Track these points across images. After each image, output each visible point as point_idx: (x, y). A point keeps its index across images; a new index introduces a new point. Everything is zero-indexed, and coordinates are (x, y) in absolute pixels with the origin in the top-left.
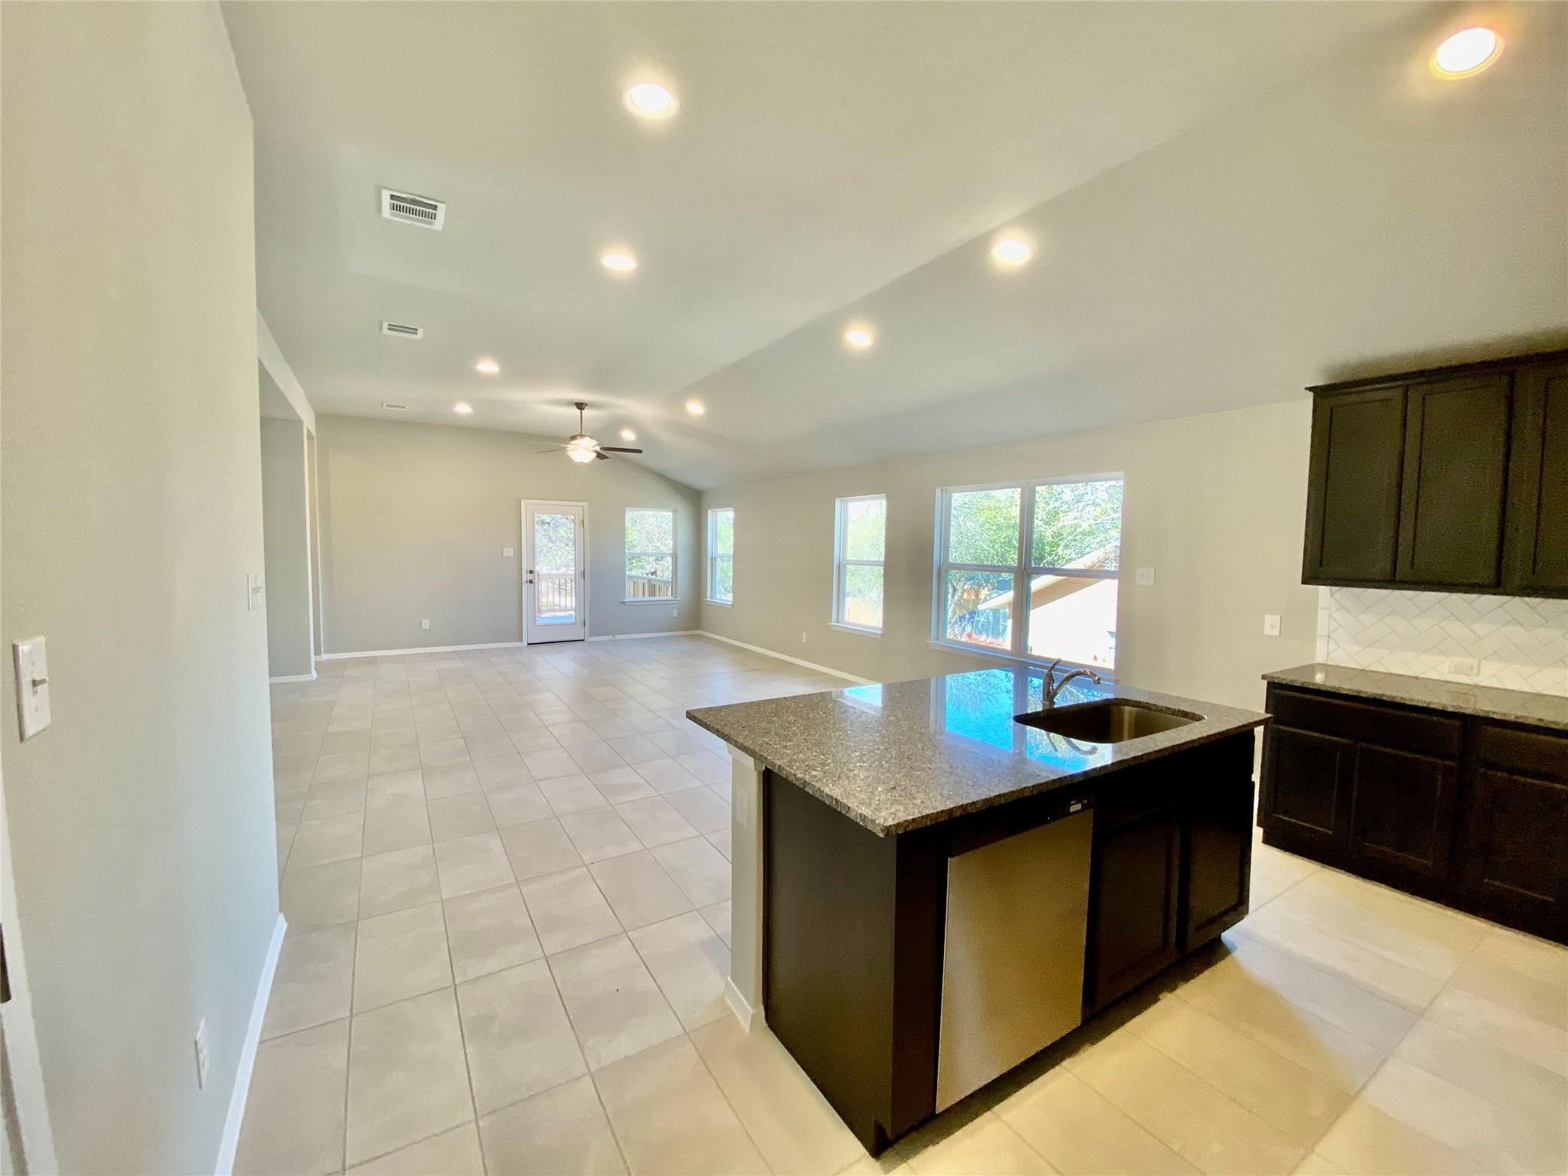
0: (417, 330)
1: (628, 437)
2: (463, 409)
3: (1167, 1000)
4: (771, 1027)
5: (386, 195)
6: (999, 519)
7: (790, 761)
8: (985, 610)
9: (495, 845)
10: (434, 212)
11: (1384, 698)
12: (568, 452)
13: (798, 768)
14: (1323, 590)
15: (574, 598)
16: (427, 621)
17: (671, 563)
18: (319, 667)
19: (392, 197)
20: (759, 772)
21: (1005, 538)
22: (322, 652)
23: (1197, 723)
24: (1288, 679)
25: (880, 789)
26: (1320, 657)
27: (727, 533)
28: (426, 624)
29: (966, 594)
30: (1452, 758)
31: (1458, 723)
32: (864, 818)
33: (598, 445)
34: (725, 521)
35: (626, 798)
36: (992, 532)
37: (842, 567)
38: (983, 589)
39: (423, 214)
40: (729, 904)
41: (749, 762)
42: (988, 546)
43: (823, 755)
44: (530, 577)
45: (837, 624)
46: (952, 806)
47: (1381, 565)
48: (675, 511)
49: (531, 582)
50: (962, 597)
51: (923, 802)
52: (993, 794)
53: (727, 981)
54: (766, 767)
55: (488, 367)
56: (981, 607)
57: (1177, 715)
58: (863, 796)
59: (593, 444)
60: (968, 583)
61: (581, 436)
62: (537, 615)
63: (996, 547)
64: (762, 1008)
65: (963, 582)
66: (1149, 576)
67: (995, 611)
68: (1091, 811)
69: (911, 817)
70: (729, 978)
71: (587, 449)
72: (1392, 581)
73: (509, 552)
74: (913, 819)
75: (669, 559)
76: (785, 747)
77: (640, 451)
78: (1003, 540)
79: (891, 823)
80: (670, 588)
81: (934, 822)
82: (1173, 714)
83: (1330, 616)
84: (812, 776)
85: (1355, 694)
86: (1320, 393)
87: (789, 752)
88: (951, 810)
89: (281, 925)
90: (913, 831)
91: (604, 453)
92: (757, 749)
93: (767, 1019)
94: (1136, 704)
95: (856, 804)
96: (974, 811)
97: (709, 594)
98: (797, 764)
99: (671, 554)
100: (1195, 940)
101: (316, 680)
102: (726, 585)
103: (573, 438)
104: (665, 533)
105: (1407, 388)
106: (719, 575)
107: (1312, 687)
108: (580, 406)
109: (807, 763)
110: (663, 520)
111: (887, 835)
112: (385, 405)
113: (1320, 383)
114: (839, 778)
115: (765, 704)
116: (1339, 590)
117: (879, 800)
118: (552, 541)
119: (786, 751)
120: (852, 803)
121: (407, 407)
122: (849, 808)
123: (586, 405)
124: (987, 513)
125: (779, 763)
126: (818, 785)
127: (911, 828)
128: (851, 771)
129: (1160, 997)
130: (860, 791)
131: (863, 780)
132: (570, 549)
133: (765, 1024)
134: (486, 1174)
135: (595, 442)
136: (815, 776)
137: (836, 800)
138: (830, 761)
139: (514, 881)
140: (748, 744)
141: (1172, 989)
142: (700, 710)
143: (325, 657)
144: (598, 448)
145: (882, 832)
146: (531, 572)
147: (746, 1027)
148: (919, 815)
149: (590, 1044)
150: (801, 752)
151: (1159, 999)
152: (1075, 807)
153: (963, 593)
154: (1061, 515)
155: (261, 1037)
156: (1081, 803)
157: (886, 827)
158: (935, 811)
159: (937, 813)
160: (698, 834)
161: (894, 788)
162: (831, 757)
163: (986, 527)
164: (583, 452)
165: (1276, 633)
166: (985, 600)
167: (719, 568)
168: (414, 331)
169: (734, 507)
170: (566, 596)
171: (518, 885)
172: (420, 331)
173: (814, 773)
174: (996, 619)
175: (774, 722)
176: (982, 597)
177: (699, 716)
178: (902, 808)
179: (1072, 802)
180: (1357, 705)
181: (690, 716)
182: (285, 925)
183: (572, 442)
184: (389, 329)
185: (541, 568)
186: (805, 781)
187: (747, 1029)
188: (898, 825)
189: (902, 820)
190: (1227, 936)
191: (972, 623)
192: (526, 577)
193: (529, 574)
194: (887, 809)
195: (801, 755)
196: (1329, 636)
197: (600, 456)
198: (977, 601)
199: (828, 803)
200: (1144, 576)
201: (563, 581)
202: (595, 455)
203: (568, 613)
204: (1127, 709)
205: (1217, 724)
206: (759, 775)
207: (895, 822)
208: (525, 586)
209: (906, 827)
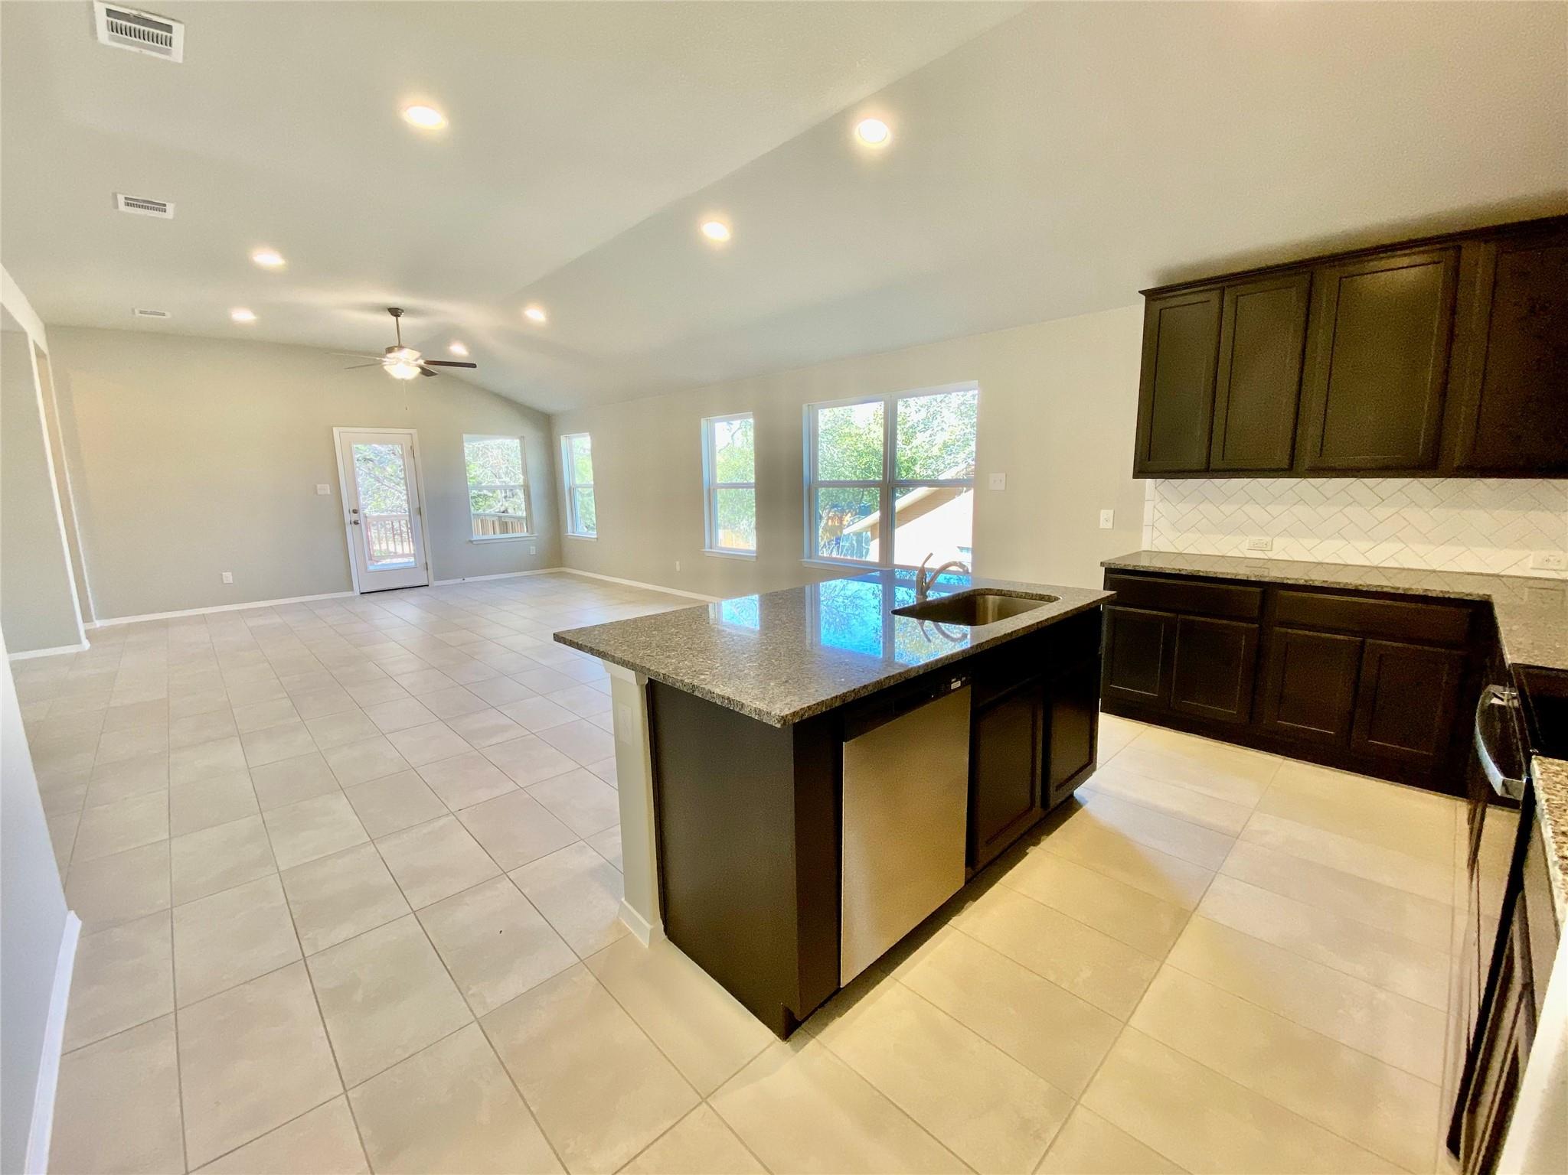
0: (165, 205)
1: (458, 351)
2: (243, 316)
3: (1034, 853)
4: (670, 939)
5: (100, 10)
6: (859, 445)
7: (675, 669)
8: (849, 534)
9: (341, 806)
10: (169, 35)
11: (1201, 574)
12: (385, 367)
13: (684, 674)
14: (1149, 483)
15: (411, 543)
16: (229, 574)
17: (523, 500)
18: (90, 635)
19: (109, 12)
20: (642, 686)
21: (865, 464)
22: (94, 617)
23: (1054, 603)
24: (1122, 564)
25: (772, 684)
26: (1145, 546)
27: (584, 466)
28: (228, 577)
29: (830, 521)
30: (1252, 621)
31: (1258, 590)
32: (759, 712)
33: (421, 357)
34: (582, 452)
35: (494, 741)
36: (854, 459)
37: (712, 491)
38: (846, 515)
39: (155, 39)
40: (619, 828)
41: (630, 676)
42: (850, 472)
43: (711, 660)
44: (354, 517)
45: (710, 550)
46: (845, 691)
47: (1197, 458)
48: (522, 438)
49: (356, 523)
50: (827, 523)
51: (817, 691)
52: (882, 677)
53: (622, 903)
54: (649, 678)
55: (268, 259)
56: (846, 532)
57: (1035, 599)
58: (756, 691)
59: (415, 358)
60: (833, 510)
61: (400, 347)
62: (369, 562)
63: (858, 473)
64: (660, 921)
65: (827, 511)
66: (1001, 481)
67: (859, 535)
68: (969, 688)
69: (806, 705)
70: (623, 899)
71: (408, 364)
72: (1207, 471)
73: (325, 489)
74: (808, 707)
75: (521, 494)
76: (669, 657)
77: (474, 366)
78: (863, 467)
79: (788, 713)
80: (525, 525)
81: (829, 709)
82: (1031, 599)
83: (1155, 507)
84: (701, 680)
85: (1178, 572)
86: (1151, 295)
87: (674, 661)
88: (844, 695)
89: (73, 925)
90: (810, 719)
91: (431, 368)
92: (638, 661)
93: (666, 930)
94: (999, 593)
95: (749, 700)
96: (866, 694)
97: (570, 528)
98: (684, 671)
99: (522, 486)
100: (1056, 798)
101: (89, 650)
102: (588, 522)
103: (390, 350)
104: (513, 467)
105: (1223, 290)
106: (580, 511)
107: (1142, 569)
108: (395, 312)
109: (694, 669)
110: (510, 452)
111: (784, 724)
112: (137, 311)
113: (1150, 286)
114: (729, 679)
115: (641, 620)
116: (1163, 482)
117: (773, 694)
118: (379, 481)
119: (669, 661)
120: (745, 699)
121: (168, 315)
122: (743, 704)
123: (403, 311)
124: (848, 441)
125: (663, 672)
126: (708, 687)
127: (806, 716)
128: (741, 671)
129: (1027, 851)
130: (752, 688)
131: (754, 678)
132: (402, 488)
133: (664, 936)
134: (372, 1173)
135: (417, 354)
136: (704, 680)
137: (728, 699)
138: (718, 665)
139: (369, 839)
140: (628, 657)
141: (1036, 843)
142: (569, 631)
143: (98, 624)
144: (421, 362)
145: (779, 722)
146: (355, 512)
147: (645, 943)
148: (814, 702)
149: (474, 990)
150: (686, 660)
151: (1027, 854)
152: (956, 685)
153: (828, 520)
154: (918, 434)
155: (63, 1049)
156: (961, 680)
157: (783, 717)
158: (829, 697)
159: (832, 699)
160: (579, 766)
161: (786, 682)
162: (719, 661)
163: (848, 454)
164: (404, 366)
165: (1110, 525)
166: (849, 525)
167: (579, 504)
168: (161, 207)
169: (590, 432)
170: (402, 542)
171: (373, 843)
172: (170, 207)
173: (703, 677)
174: (859, 542)
175: (654, 636)
176: (845, 523)
177: (568, 637)
178: (796, 698)
179: (953, 680)
180: (1179, 582)
181: (558, 638)
182: (79, 924)
183: (389, 355)
184: (127, 204)
185: (369, 510)
186: (694, 685)
187: (647, 946)
188: (794, 714)
189: (798, 708)
190: (1079, 793)
191: (838, 547)
192: (348, 517)
193: (352, 513)
194: (782, 701)
195: (686, 663)
196: (1153, 526)
197: (425, 372)
198: (841, 527)
199: (720, 704)
200: (996, 481)
201: (396, 525)
202: (419, 370)
203: (406, 560)
204: (991, 598)
205: (1072, 603)
206: (642, 691)
207: (792, 711)
208: (349, 529)
209: (803, 715)
